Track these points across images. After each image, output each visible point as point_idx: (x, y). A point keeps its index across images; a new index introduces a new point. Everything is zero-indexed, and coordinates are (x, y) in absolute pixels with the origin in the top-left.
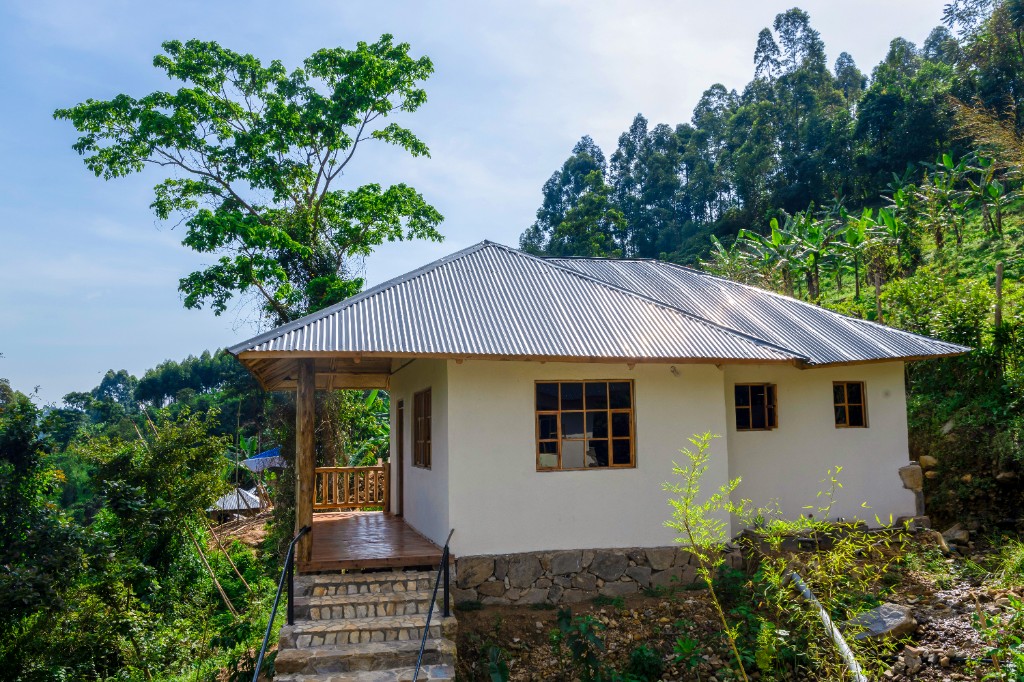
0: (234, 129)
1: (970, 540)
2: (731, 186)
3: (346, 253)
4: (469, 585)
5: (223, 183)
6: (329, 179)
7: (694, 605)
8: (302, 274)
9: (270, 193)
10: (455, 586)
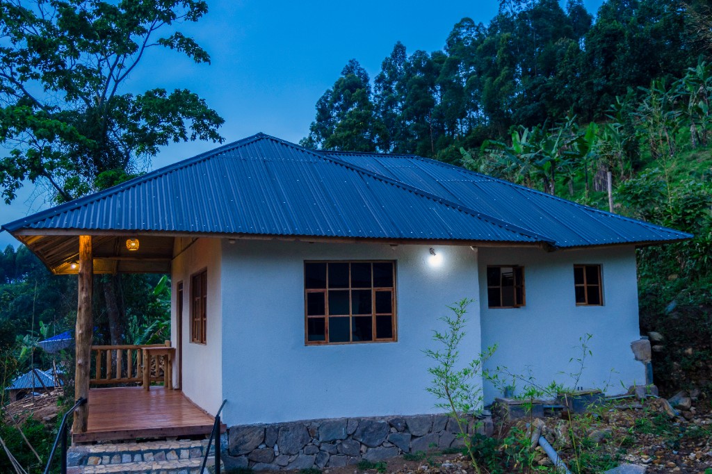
0: (26, 32)
1: (692, 406)
2: (479, 106)
3: (135, 151)
4: (240, 453)
5: (17, 84)
6: (117, 82)
7: (451, 468)
8: (91, 168)
9: (63, 93)
10: (226, 453)
